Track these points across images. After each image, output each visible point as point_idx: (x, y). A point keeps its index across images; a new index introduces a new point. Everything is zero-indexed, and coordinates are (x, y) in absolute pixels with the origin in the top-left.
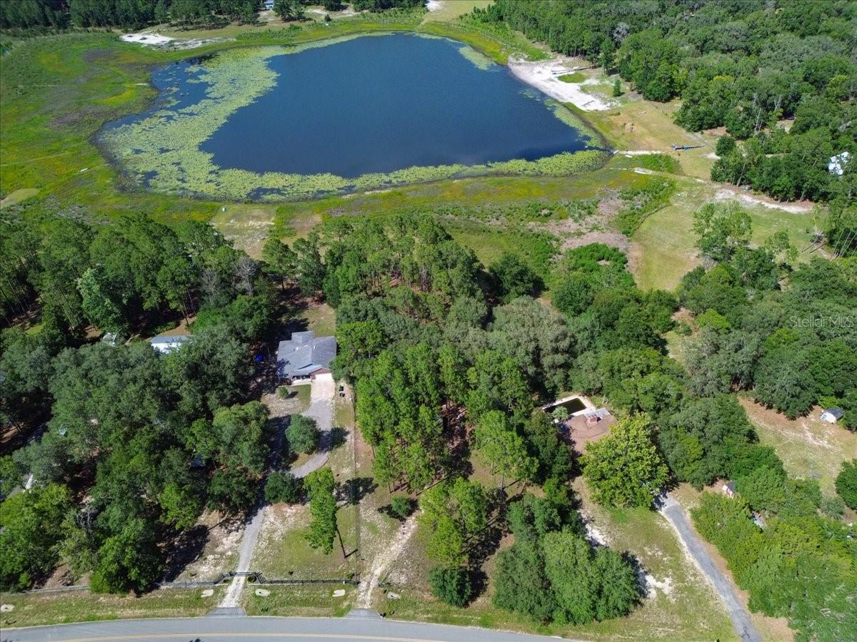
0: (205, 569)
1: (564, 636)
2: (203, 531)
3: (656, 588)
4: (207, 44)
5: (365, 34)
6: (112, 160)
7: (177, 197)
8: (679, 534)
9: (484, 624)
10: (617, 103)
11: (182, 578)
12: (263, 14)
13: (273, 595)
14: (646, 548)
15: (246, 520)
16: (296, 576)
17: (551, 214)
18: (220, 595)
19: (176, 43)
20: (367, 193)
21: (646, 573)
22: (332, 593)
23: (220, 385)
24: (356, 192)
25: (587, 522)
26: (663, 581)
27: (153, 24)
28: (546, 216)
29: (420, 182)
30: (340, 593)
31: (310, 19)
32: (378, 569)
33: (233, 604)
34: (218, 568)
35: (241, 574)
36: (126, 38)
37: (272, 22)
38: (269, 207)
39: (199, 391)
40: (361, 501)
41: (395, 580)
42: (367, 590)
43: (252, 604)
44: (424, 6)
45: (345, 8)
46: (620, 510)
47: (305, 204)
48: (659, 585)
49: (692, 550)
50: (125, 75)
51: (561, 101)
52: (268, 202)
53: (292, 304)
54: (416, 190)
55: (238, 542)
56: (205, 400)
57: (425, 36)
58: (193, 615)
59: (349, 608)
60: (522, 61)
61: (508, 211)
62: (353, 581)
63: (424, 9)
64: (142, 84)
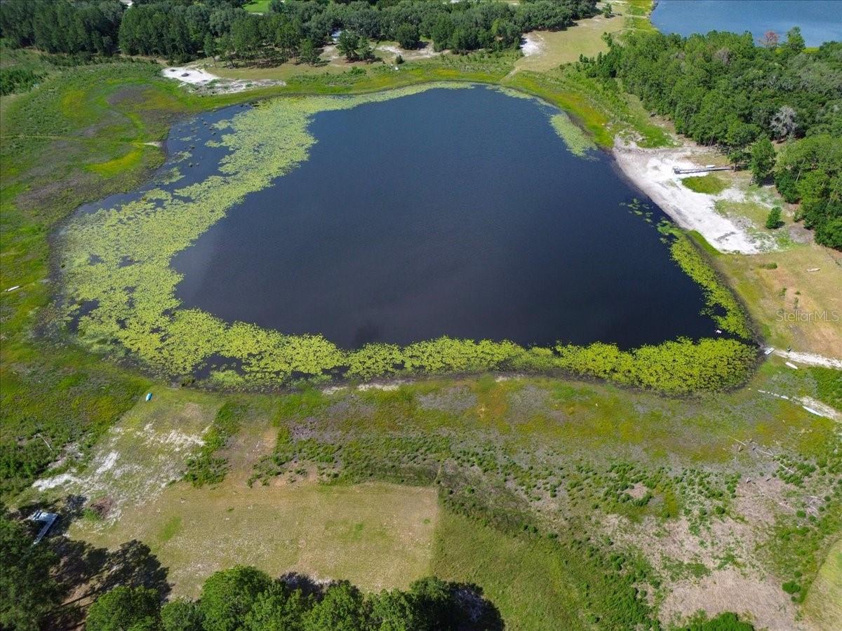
4: (251, 89)
5: (439, 85)
6: (56, 273)
7: (101, 357)
10: (771, 243)
12: (328, 49)
17: (649, 498)
19: (217, 85)
20: (362, 388)
24: (347, 381)
27: (202, 56)
28: (640, 502)
31: (379, 60)
36: (169, 73)
37: (334, 62)
38: (212, 399)
44: (519, 48)
45: (423, 46)
47: (264, 401)
50: (142, 127)
51: (683, 225)
52: (215, 388)
54: (436, 391)
57: (513, 94)
60: (633, 145)
61: (574, 474)
63: (518, 52)
64: (152, 144)
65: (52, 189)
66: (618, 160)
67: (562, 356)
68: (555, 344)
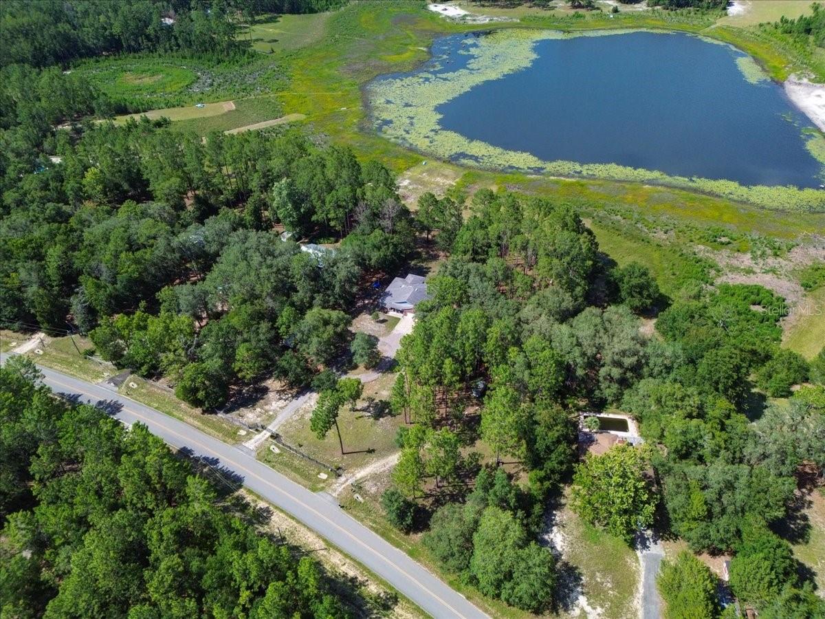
0: (250, 415)
1: (468, 598)
2: (265, 390)
3: (582, 609)
4: (492, 22)
5: (644, 30)
6: (367, 105)
7: (396, 145)
8: (642, 579)
9: (411, 554)
11: (234, 414)
13: (280, 455)
14: (598, 574)
15: (296, 396)
16: (302, 450)
17: (729, 243)
18: (249, 436)
19: (469, 18)
20: (552, 178)
21: (583, 593)
22: (319, 473)
23: (329, 292)
24: (543, 174)
25: (557, 524)
26: (594, 608)
28: (722, 244)
29: (611, 179)
30: (323, 476)
31: (598, 9)
32: (361, 474)
33: (252, 447)
34: (259, 419)
35: (269, 431)
36: (432, 7)
37: (561, 7)
38: (462, 169)
39: (310, 290)
40: (381, 419)
41: (367, 488)
42: (342, 484)
43: (263, 453)
44: (725, 9)
45: (638, 2)
46: (597, 531)
47: (491, 174)
48: (588, 609)
49: (645, 599)
50: (414, 38)
52: (462, 166)
53: (427, 253)
54: (600, 185)
55: (281, 408)
56: (312, 298)
57: (709, 40)
58: (225, 442)
59: (323, 489)
60: (805, 81)
61: (683, 227)
62: (337, 472)
63: (724, 12)
64: (422, 48)
65: (360, 66)
66: (786, 89)
67: (696, 182)
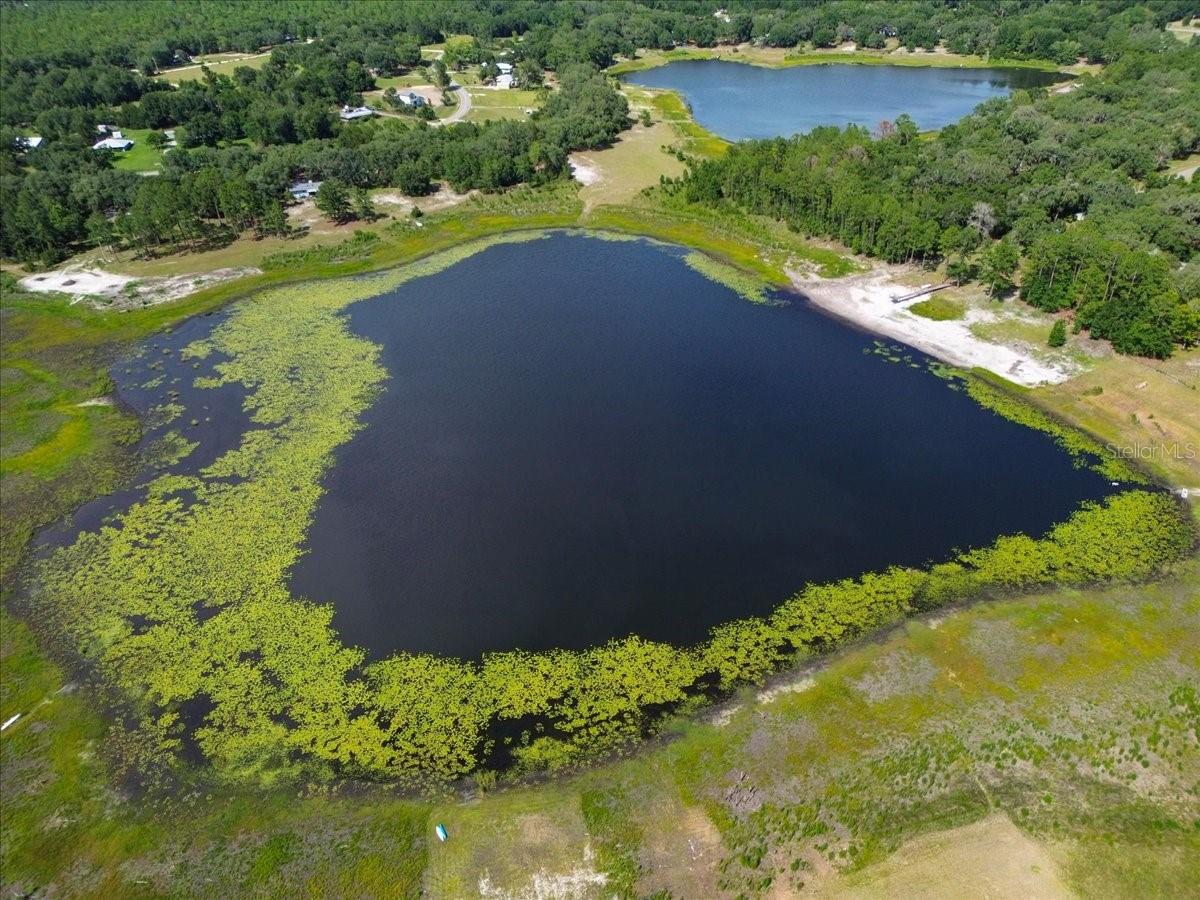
4: (207, 286)
6: (79, 668)
10: (1072, 363)
12: (294, 212)
19: (141, 289)
20: (762, 698)
24: (733, 696)
27: (82, 249)
31: (384, 216)
36: (32, 283)
37: (317, 226)
38: (553, 793)
44: (570, 177)
45: (436, 189)
50: (52, 379)
51: (957, 364)
52: (542, 777)
60: (816, 278)
63: (572, 183)
64: (93, 402)
66: (812, 299)
67: (978, 568)
68: (955, 556)
